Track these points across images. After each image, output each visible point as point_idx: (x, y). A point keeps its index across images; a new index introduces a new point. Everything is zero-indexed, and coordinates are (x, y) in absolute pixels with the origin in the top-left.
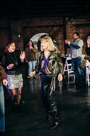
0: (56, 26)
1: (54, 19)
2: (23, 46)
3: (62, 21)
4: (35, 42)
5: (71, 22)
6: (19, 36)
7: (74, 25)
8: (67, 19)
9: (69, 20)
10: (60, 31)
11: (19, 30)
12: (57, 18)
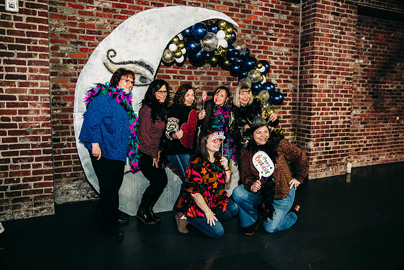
4: (141, 64)
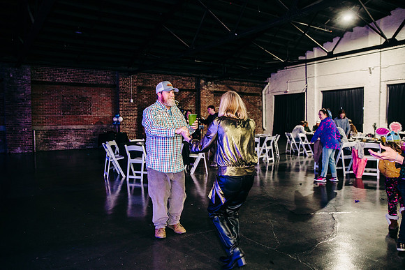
0: (186, 90)
1: (183, 80)
2: (136, 117)
3: (194, 83)
5: (207, 87)
6: (132, 101)
7: (211, 92)
8: (203, 81)
9: (206, 84)
10: (191, 98)
11: (133, 90)
12: (187, 78)
